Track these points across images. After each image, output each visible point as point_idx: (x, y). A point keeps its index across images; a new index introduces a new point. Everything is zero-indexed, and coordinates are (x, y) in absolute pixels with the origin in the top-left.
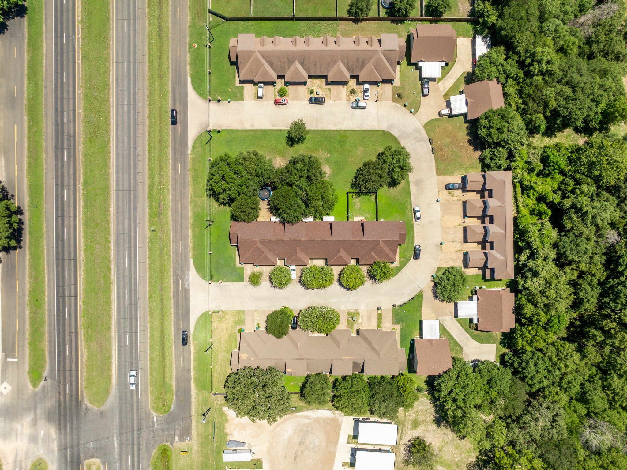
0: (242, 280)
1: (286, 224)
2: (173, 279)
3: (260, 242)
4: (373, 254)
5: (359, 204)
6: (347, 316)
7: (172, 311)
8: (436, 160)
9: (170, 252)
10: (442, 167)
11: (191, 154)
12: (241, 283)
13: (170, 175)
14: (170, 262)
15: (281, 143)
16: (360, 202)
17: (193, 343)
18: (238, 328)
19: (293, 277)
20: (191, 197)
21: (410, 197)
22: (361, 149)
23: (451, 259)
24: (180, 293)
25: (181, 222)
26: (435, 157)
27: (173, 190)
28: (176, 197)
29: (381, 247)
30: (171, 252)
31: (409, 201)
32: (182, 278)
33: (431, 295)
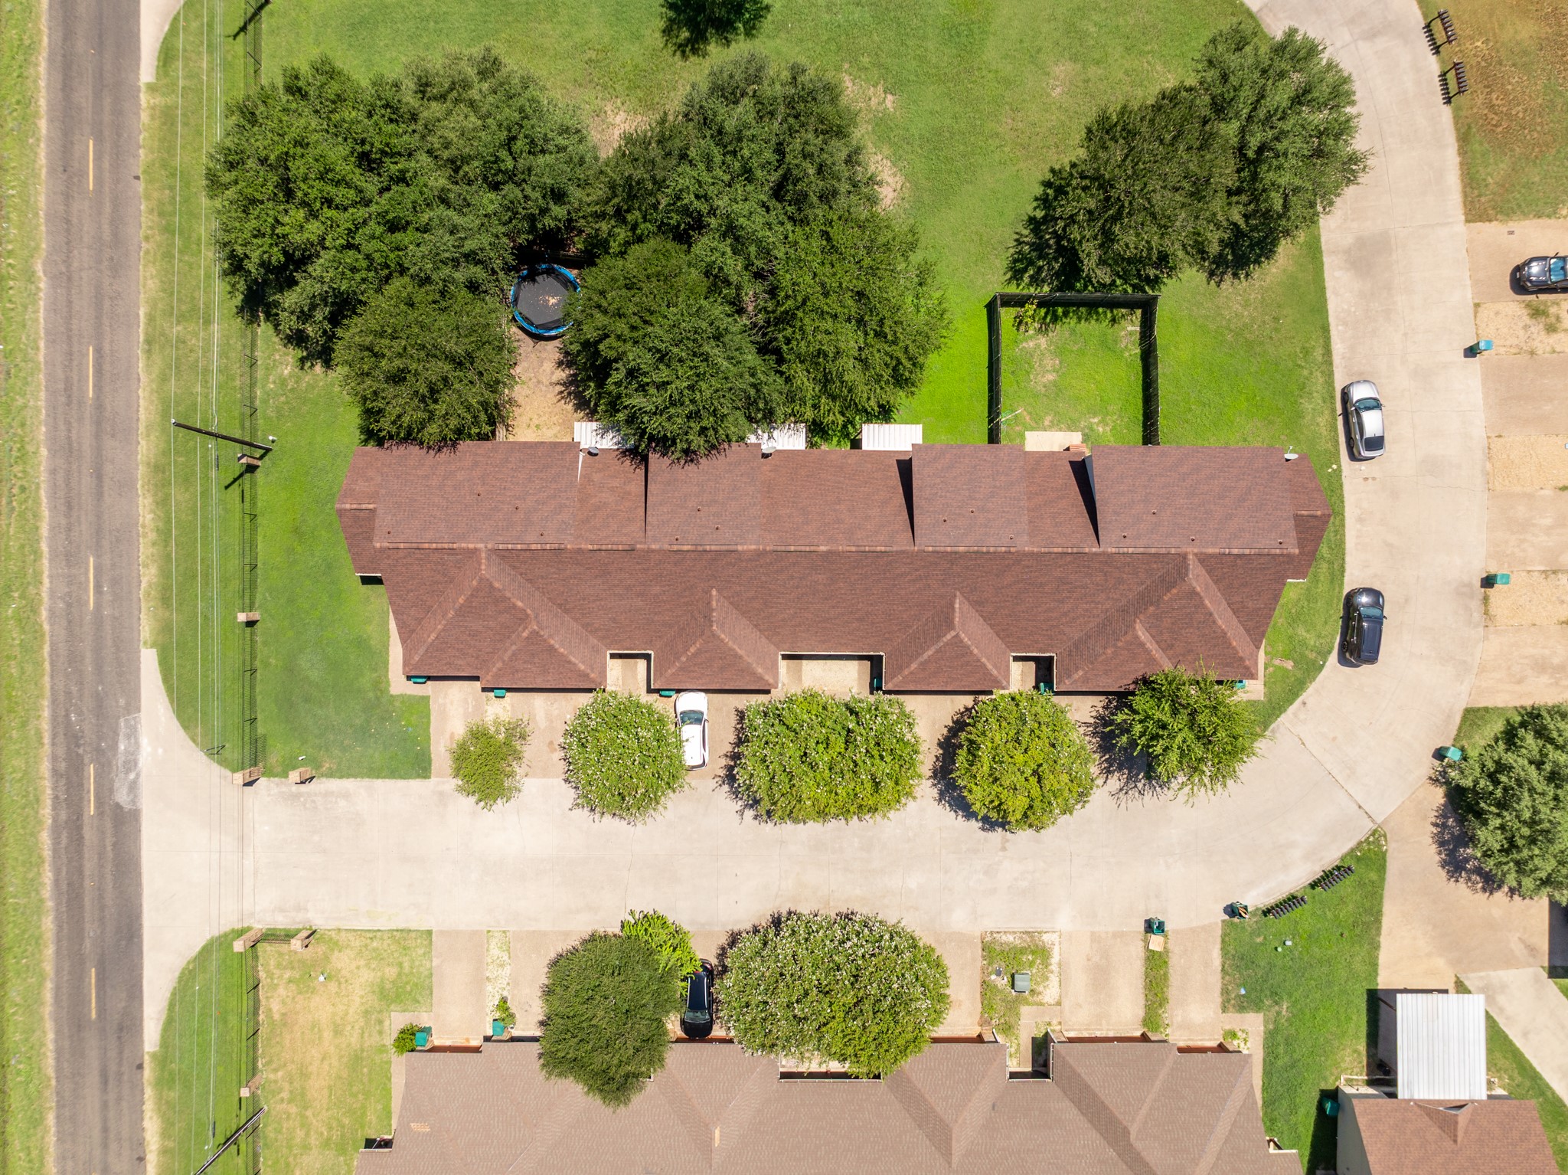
0: (419, 766)
1: (653, 458)
2: (54, 758)
3: (504, 556)
4: (1142, 634)
5: (1049, 362)
6: (980, 963)
7: (48, 924)
8: (1464, 139)
9: (35, 611)
10: (1496, 171)
11: (152, 88)
12: (415, 785)
13: (42, 201)
14: (38, 664)
15: (637, 37)
16: (1060, 352)
17: (159, 1099)
18: (398, 1020)
19: (692, 753)
20: (151, 319)
21: (1325, 330)
22: (1063, 69)
23: (1541, 666)
24: (89, 834)
25: (98, 450)
26: (1457, 118)
27: (54, 278)
28: (69, 318)
29: (1193, 593)
30: (44, 614)
31: (1318, 353)
32: (99, 751)
33: (1431, 854)
